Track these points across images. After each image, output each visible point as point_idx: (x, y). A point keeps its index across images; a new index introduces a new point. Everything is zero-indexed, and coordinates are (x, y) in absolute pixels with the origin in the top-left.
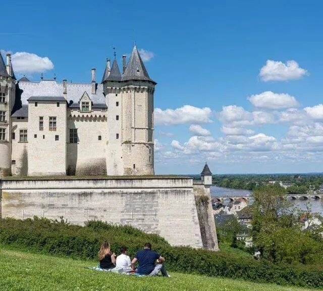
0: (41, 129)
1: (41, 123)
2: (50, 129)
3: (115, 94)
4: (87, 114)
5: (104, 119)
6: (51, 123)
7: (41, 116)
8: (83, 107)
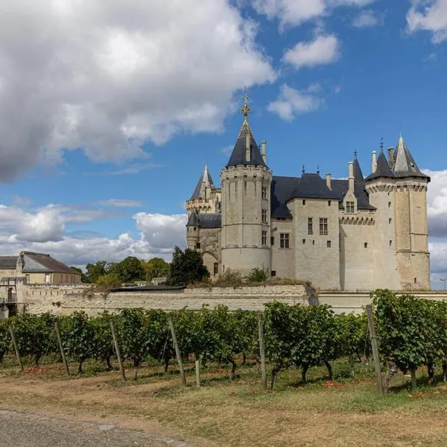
0: (310, 232)
1: (310, 225)
2: (321, 233)
3: (387, 193)
4: (353, 216)
5: (372, 222)
6: (321, 225)
7: (310, 217)
8: (348, 207)
